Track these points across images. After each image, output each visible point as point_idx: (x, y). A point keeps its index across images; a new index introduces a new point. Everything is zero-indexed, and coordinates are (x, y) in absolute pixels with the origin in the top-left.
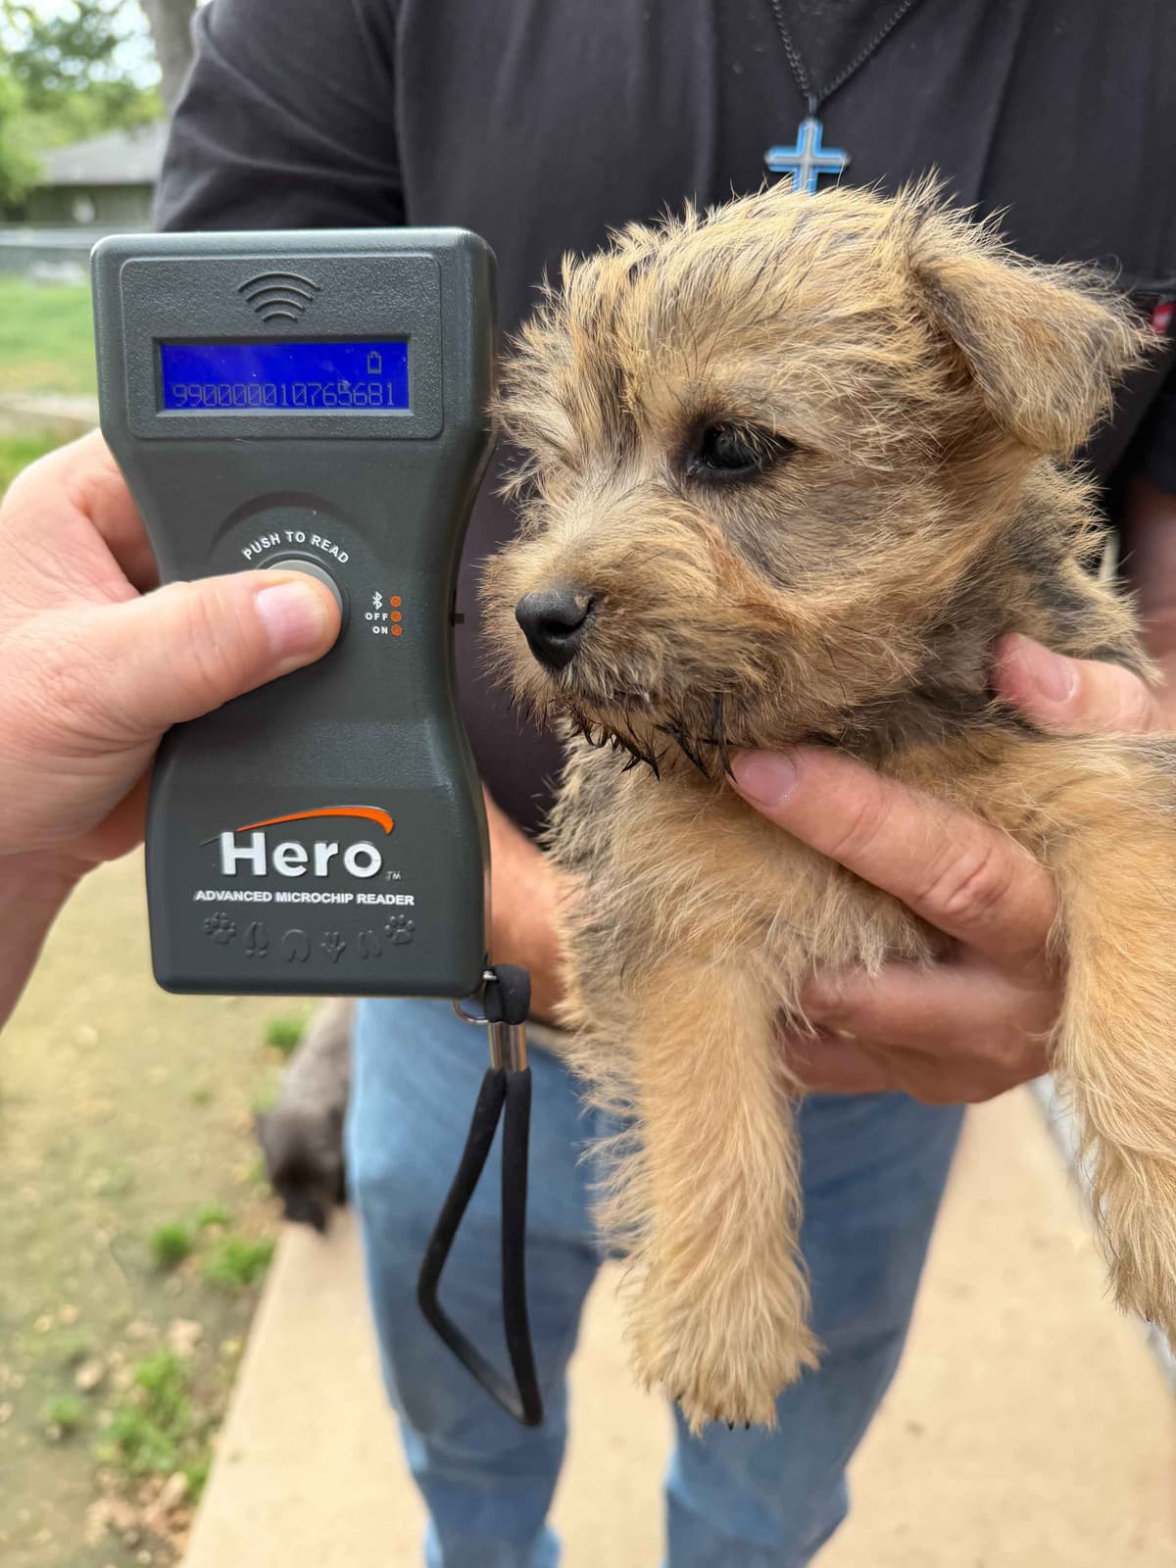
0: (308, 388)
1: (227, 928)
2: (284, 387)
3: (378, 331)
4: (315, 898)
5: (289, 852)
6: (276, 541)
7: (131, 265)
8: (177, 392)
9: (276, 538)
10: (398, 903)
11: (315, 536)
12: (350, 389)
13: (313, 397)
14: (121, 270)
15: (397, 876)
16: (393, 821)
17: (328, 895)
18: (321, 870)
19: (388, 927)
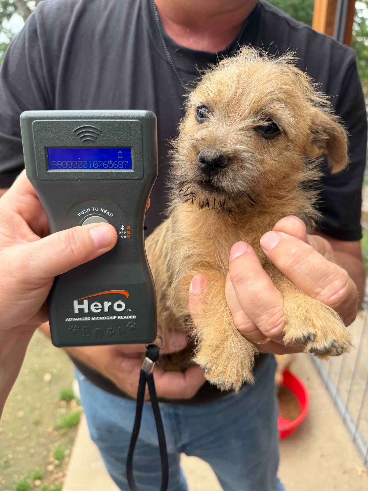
0: (98, 162)
1: (76, 328)
2: (90, 162)
3: (121, 145)
4: (104, 318)
5: (95, 305)
6: (89, 211)
7: (36, 122)
8: (53, 164)
9: (89, 210)
10: (131, 318)
11: (102, 209)
12: (112, 163)
13: (100, 165)
14: (33, 124)
15: (130, 310)
16: (129, 294)
17: (108, 317)
18: (106, 310)
19: (127, 325)
